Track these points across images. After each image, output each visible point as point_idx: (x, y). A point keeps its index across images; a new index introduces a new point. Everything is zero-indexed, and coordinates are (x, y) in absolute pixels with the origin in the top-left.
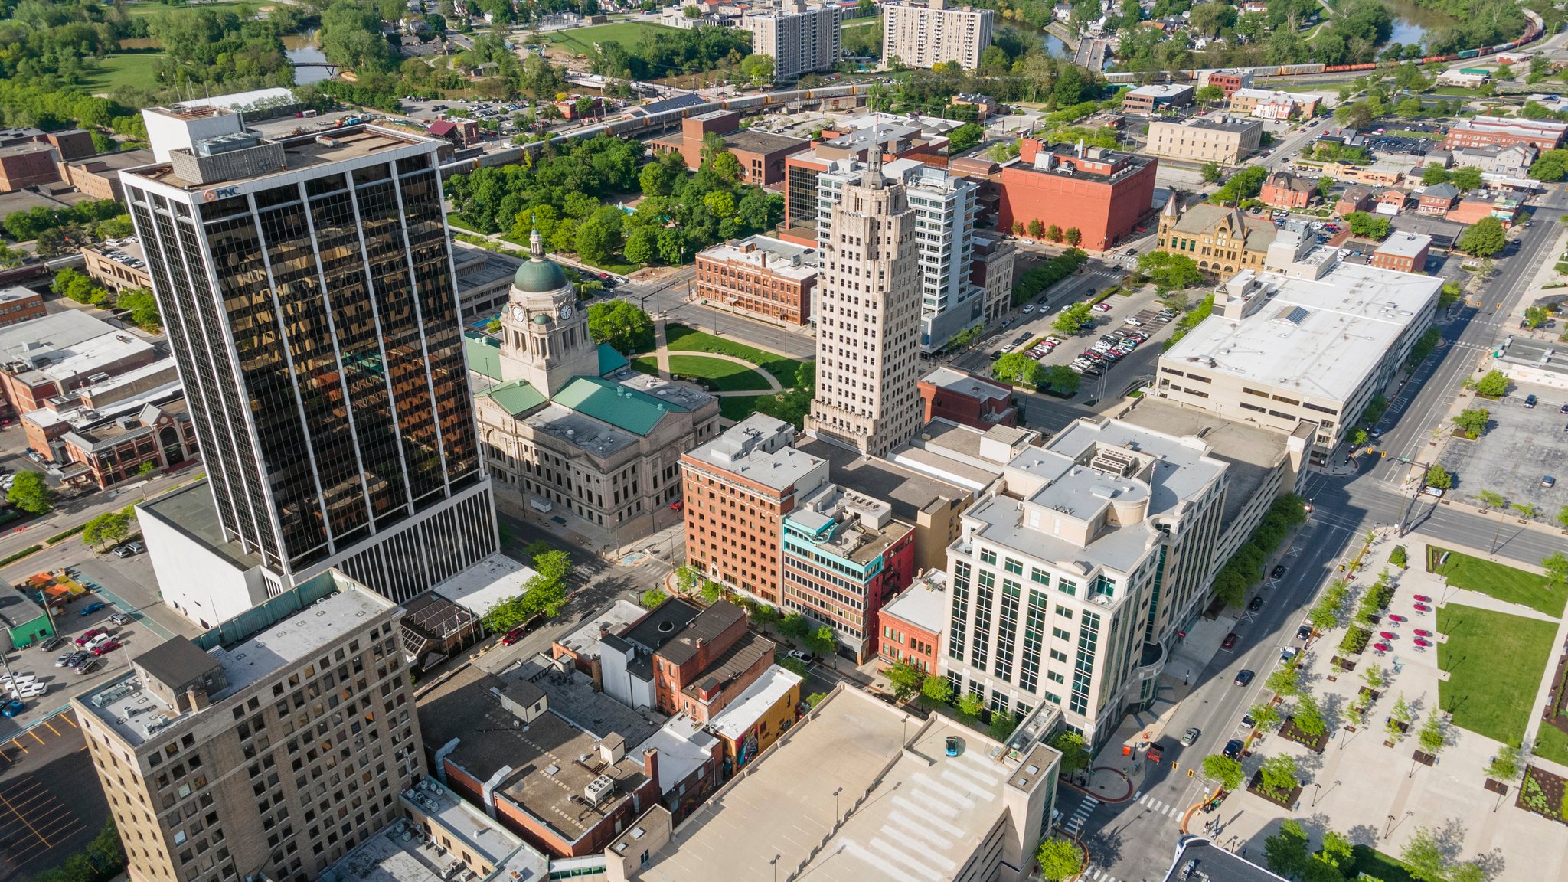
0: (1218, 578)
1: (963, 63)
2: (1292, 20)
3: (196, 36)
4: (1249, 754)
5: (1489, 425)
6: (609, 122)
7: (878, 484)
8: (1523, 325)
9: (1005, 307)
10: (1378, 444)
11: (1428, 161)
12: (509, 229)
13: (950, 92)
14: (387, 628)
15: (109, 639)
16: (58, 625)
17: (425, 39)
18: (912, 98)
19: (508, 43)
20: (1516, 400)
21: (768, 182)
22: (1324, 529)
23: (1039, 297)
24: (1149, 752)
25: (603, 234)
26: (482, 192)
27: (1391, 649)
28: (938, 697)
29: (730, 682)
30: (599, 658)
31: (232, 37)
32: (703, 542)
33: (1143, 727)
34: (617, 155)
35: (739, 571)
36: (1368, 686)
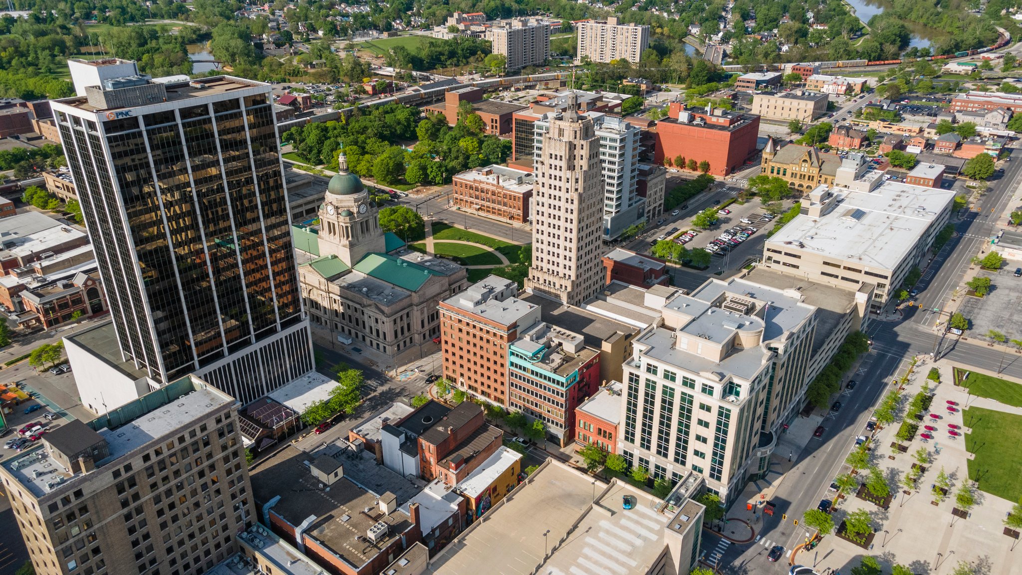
0: (810, 389)
1: (630, 60)
2: (845, 35)
3: (129, 43)
4: (836, 510)
5: (991, 288)
6: (397, 96)
7: (575, 323)
8: (1010, 223)
9: (659, 211)
10: (916, 300)
11: (939, 120)
12: (329, 162)
13: (621, 77)
14: (228, 416)
15: (42, 430)
16: (8, 421)
17: (279, 45)
18: (597, 81)
19: (333, 48)
20: (1008, 272)
21: (501, 134)
22: (881, 357)
23: (682, 205)
24: (765, 508)
25: (391, 164)
26: (312, 138)
27: (933, 438)
28: (617, 469)
29: (472, 457)
30: (381, 442)
31: (153, 44)
32: (454, 363)
33: (760, 490)
34: (402, 115)
35: (479, 383)
36: (918, 463)
